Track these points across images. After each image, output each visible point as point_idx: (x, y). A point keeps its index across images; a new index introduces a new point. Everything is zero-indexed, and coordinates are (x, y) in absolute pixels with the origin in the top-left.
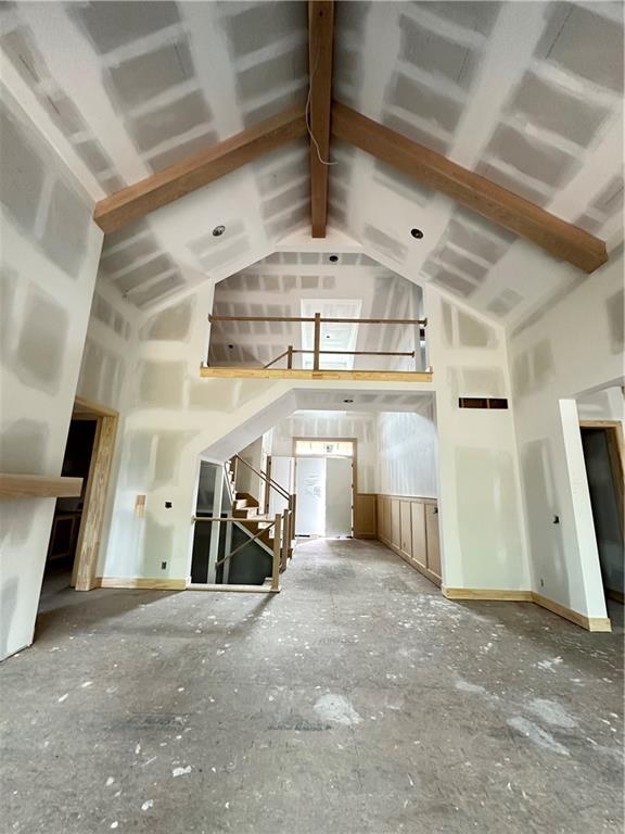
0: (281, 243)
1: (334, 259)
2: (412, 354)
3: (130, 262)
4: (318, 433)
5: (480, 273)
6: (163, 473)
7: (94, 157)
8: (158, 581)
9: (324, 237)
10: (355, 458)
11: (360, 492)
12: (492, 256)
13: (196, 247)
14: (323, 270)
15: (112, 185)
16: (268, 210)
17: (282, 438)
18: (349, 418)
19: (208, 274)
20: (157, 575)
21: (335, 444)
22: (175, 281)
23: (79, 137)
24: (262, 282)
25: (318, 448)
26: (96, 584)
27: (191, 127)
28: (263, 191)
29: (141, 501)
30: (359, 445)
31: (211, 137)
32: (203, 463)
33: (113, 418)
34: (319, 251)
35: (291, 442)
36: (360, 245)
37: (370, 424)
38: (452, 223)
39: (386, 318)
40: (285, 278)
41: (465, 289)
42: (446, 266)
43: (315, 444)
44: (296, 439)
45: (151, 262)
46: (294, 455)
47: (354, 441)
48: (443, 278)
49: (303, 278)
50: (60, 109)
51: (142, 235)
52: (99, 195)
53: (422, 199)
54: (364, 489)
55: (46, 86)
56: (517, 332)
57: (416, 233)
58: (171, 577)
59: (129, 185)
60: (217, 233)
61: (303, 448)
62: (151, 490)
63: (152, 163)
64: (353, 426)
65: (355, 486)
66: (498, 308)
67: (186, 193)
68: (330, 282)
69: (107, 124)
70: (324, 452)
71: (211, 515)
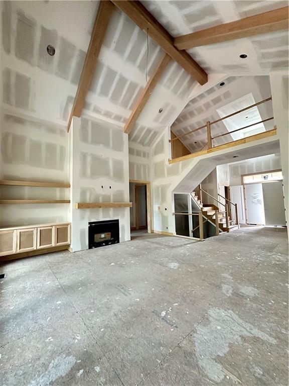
0: (190, 96)
1: (222, 84)
3: (139, 136)
6: (163, 199)
7: (118, 118)
8: (166, 233)
9: (207, 81)
13: (156, 120)
15: (125, 121)
16: (175, 91)
17: (235, 177)
19: (166, 125)
20: (166, 231)
21: (269, 174)
22: (156, 134)
23: (113, 116)
24: (195, 112)
26: (152, 232)
27: (134, 92)
28: (169, 87)
29: (159, 208)
31: (141, 89)
32: (175, 194)
33: (149, 183)
35: (240, 178)
36: (226, 74)
40: (204, 105)
44: (242, 176)
45: (146, 132)
46: (243, 184)
48: (277, 65)
49: (212, 101)
50: (107, 114)
51: (139, 127)
52: (123, 125)
55: (103, 112)
58: (170, 232)
59: (128, 117)
60: (160, 111)
61: (247, 180)
62: (161, 204)
63: (131, 109)
67: (142, 110)
68: (227, 95)
69: (116, 109)
70: (262, 180)
71: (188, 213)
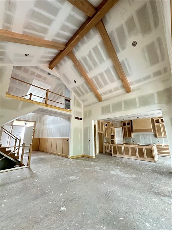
0: (39, 65)
1: (49, 74)
2: (63, 104)
4: (23, 119)
5: (83, 94)
9: (52, 70)
10: (34, 127)
11: (35, 137)
12: (87, 92)
14: (45, 75)
15: (7, 28)
18: (34, 115)
19: (14, 63)
21: (28, 123)
23: (9, 13)
25: (22, 123)
28: (44, 53)
30: (37, 124)
34: (47, 71)
36: (59, 75)
37: (40, 118)
38: (83, 84)
39: (55, 93)
41: (79, 95)
42: (78, 90)
43: (20, 122)
46: (12, 125)
47: (35, 122)
48: (76, 92)
49: (38, 74)
53: (79, 76)
54: (36, 136)
56: (85, 106)
57: (75, 81)
59: (12, 31)
60: (26, 55)
61: (16, 123)
64: (35, 118)
65: (33, 136)
66: (84, 101)
68: (45, 79)
70: (24, 125)
